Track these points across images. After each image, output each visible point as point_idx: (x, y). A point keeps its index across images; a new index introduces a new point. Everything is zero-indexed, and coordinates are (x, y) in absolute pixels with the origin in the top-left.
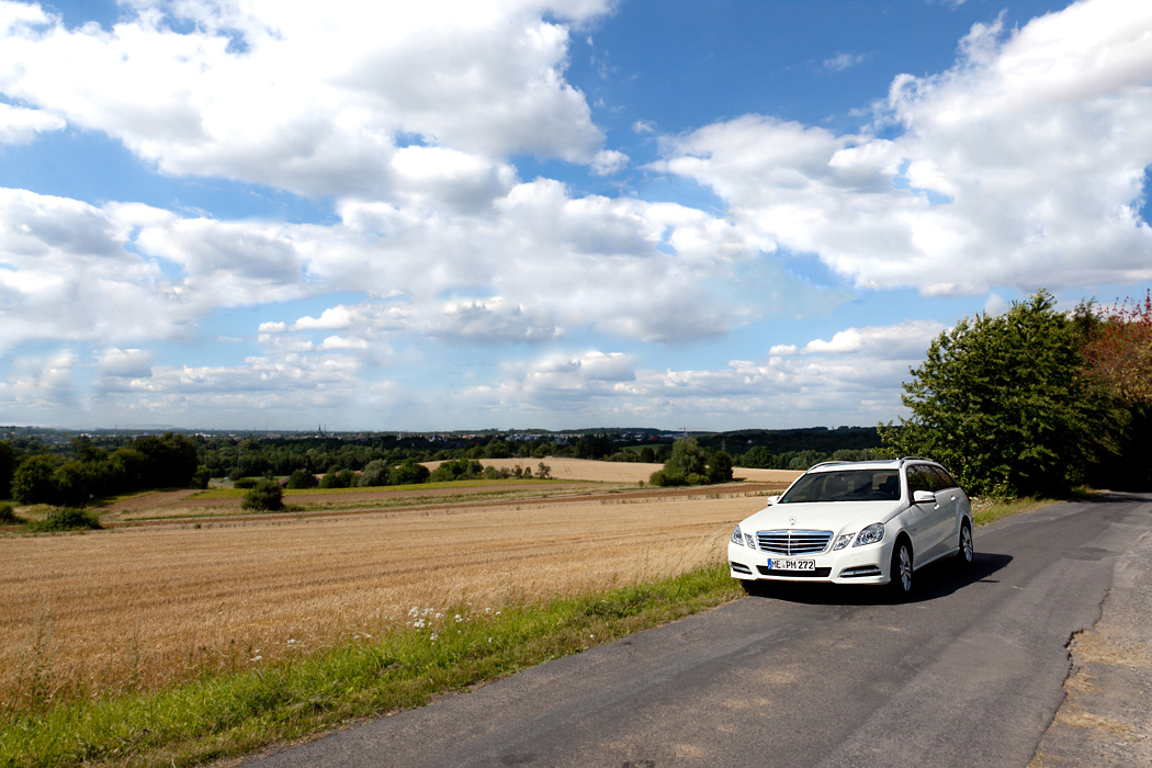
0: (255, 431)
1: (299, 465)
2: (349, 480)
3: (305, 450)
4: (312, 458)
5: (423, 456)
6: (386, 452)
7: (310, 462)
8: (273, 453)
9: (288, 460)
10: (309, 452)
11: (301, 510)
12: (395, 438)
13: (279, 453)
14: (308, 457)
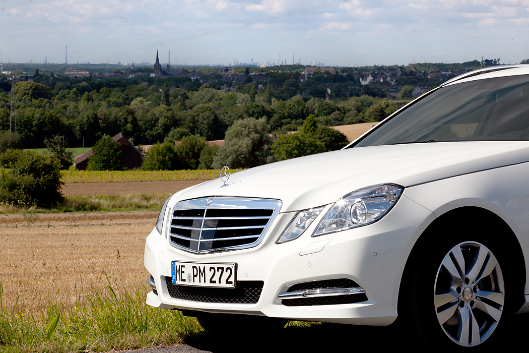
0: (46, 66)
1: (113, 127)
2: (197, 156)
3: (127, 101)
4: (139, 114)
5: (344, 112)
6: (275, 104)
7: (134, 121)
8: (72, 105)
9: (96, 118)
10: (135, 103)
11: (93, 208)
12: (298, 76)
13: (82, 104)
14: (131, 113)
